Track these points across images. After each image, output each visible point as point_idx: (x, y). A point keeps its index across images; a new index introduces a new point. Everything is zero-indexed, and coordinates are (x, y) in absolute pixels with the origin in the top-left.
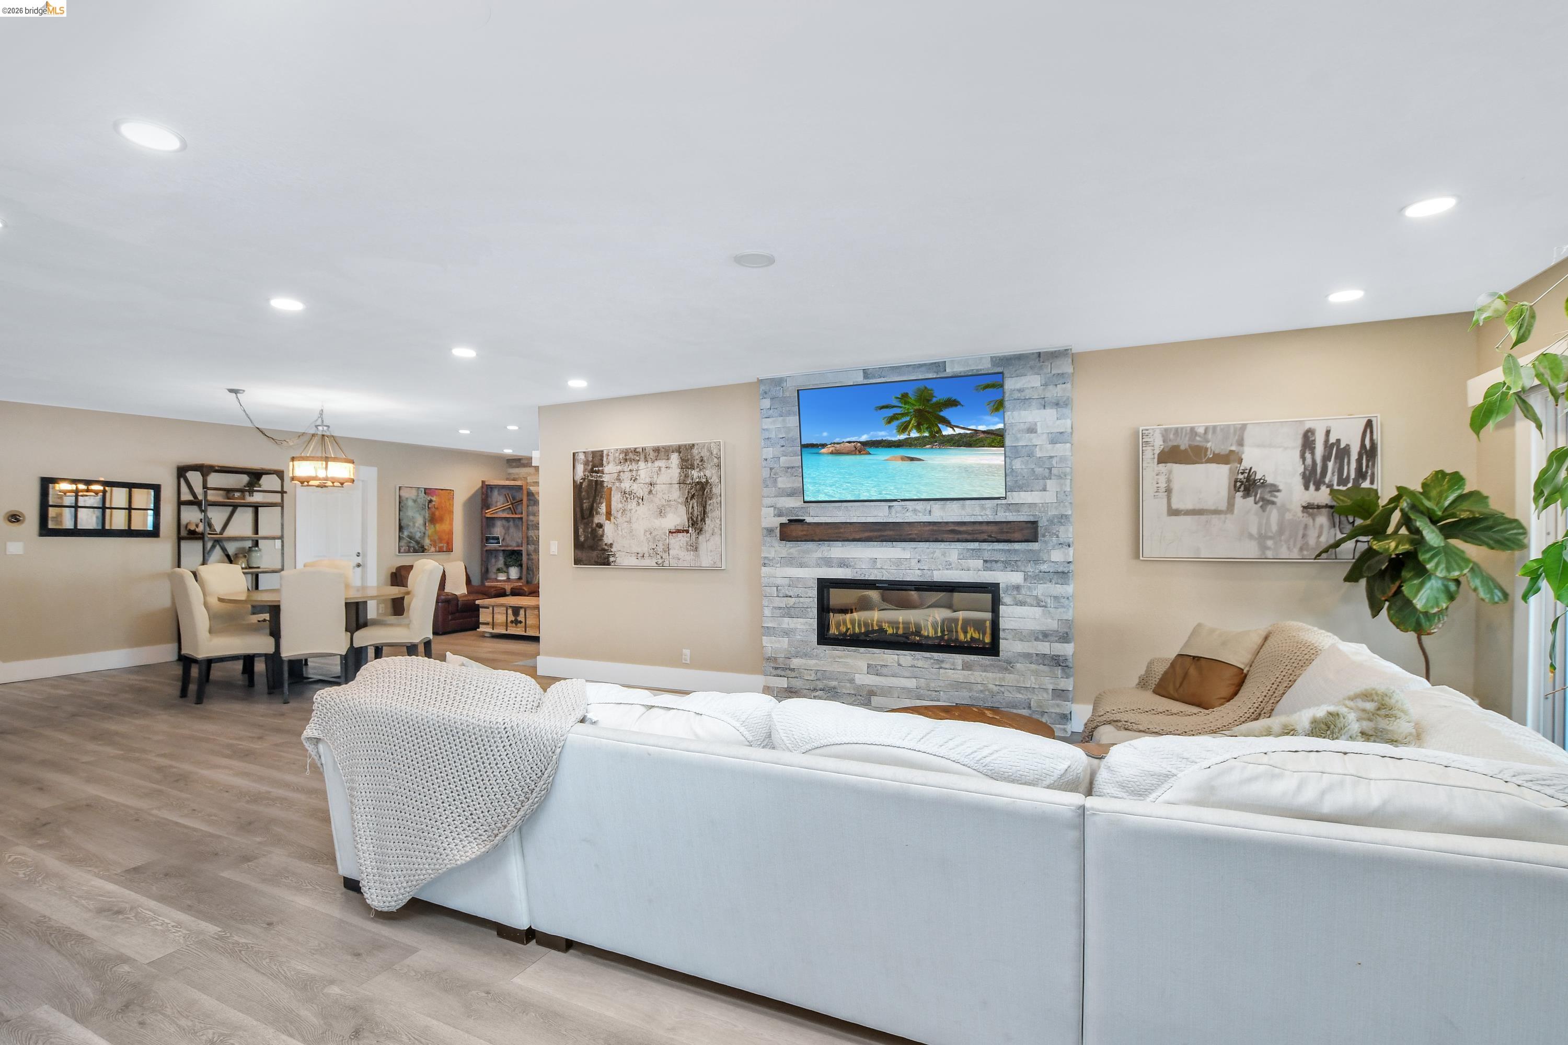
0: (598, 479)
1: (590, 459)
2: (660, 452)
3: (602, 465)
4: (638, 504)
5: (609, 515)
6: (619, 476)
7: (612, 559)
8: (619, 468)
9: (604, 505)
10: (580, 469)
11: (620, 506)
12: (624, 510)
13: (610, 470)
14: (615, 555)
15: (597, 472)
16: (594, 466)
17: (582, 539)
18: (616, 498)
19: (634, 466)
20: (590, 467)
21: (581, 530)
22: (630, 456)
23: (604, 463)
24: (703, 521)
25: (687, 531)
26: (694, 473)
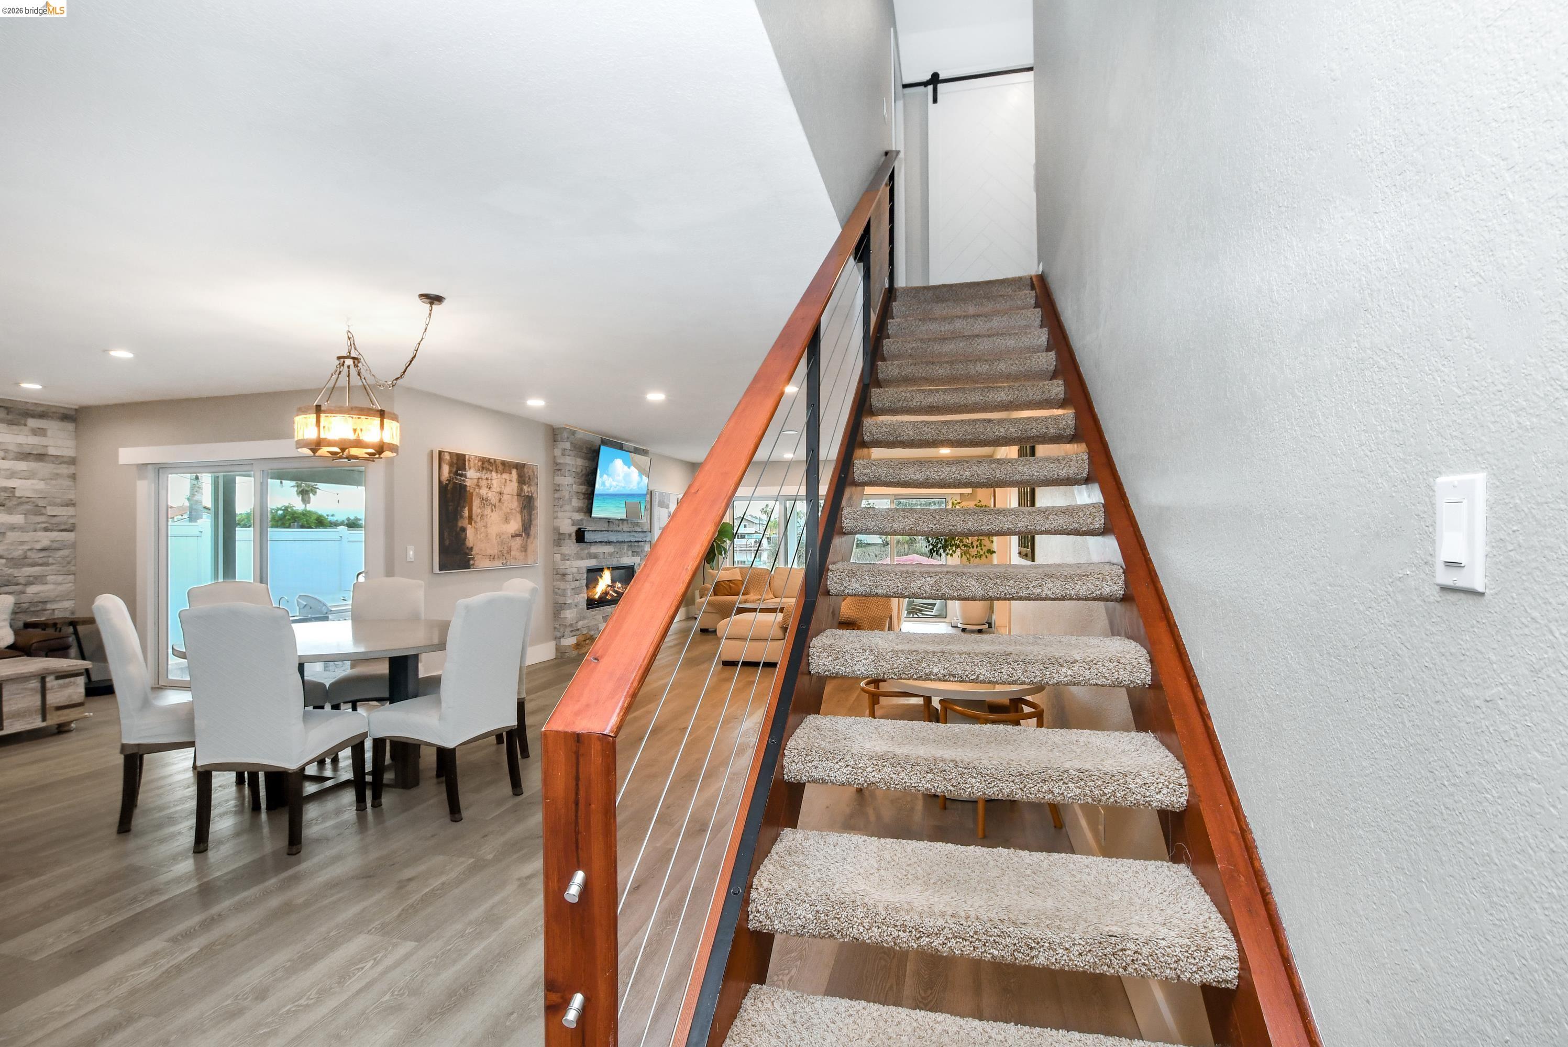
0: (462, 482)
1: (455, 461)
2: (506, 466)
3: (465, 470)
4: (492, 511)
5: (470, 518)
6: (478, 482)
7: (472, 562)
8: (478, 475)
9: (467, 509)
10: (446, 469)
11: (479, 511)
12: (482, 515)
13: (472, 474)
14: (474, 558)
15: (461, 475)
16: (458, 469)
17: (447, 543)
18: (476, 503)
19: (487, 476)
20: (454, 470)
21: (446, 534)
22: (487, 464)
23: (467, 467)
24: (530, 527)
25: (521, 536)
26: (525, 488)
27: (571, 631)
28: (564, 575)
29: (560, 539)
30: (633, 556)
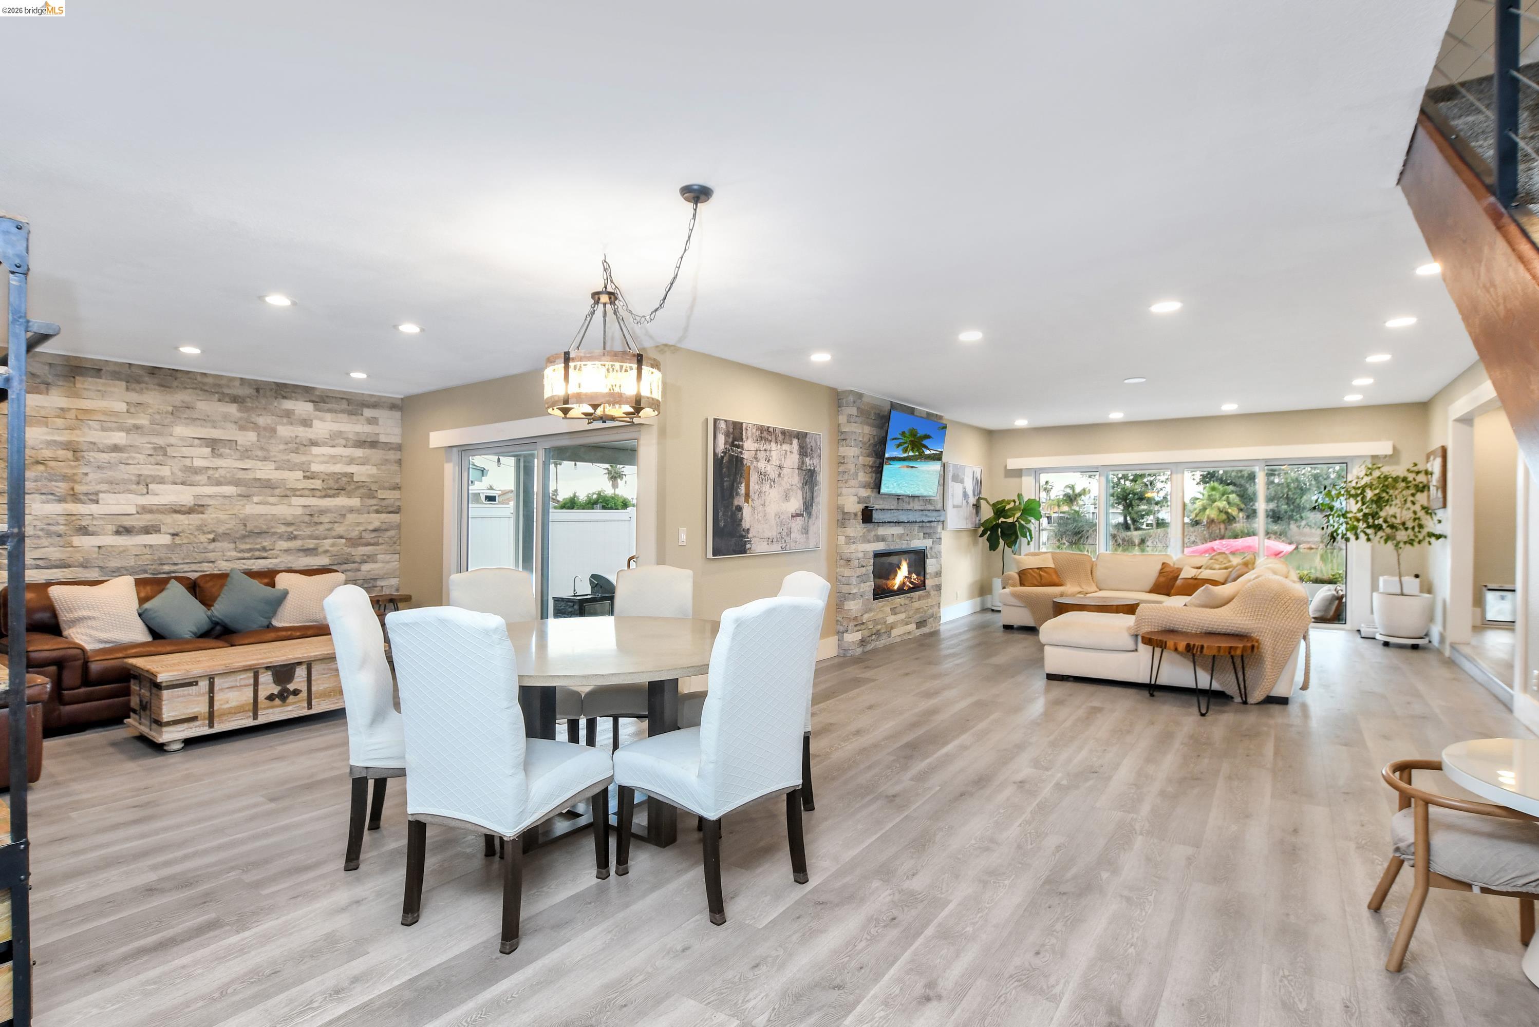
0: (739, 455)
1: (731, 430)
2: (786, 436)
3: (742, 440)
4: (771, 487)
5: (747, 495)
6: (756, 454)
7: (748, 546)
8: (756, 446)
9: (743, 484)
10: (721, 439)
11: (757, 487)
12: (760, 492)
13: (749, 445)
14: (750, 541)
15: (738, 446)
16: (734, 439)
17: (722, 524)
18: (754, 477)
19: (767, 446)
20: (731, 440)
21: (721, 514)
22: (765, 434)
23: (744, 437)
24: (812, 505)
25: (802, 515)
26: (807, 460)
27: (856, 626)
28: (849, 561)
29: (844, 519)
30: (924, 538)
